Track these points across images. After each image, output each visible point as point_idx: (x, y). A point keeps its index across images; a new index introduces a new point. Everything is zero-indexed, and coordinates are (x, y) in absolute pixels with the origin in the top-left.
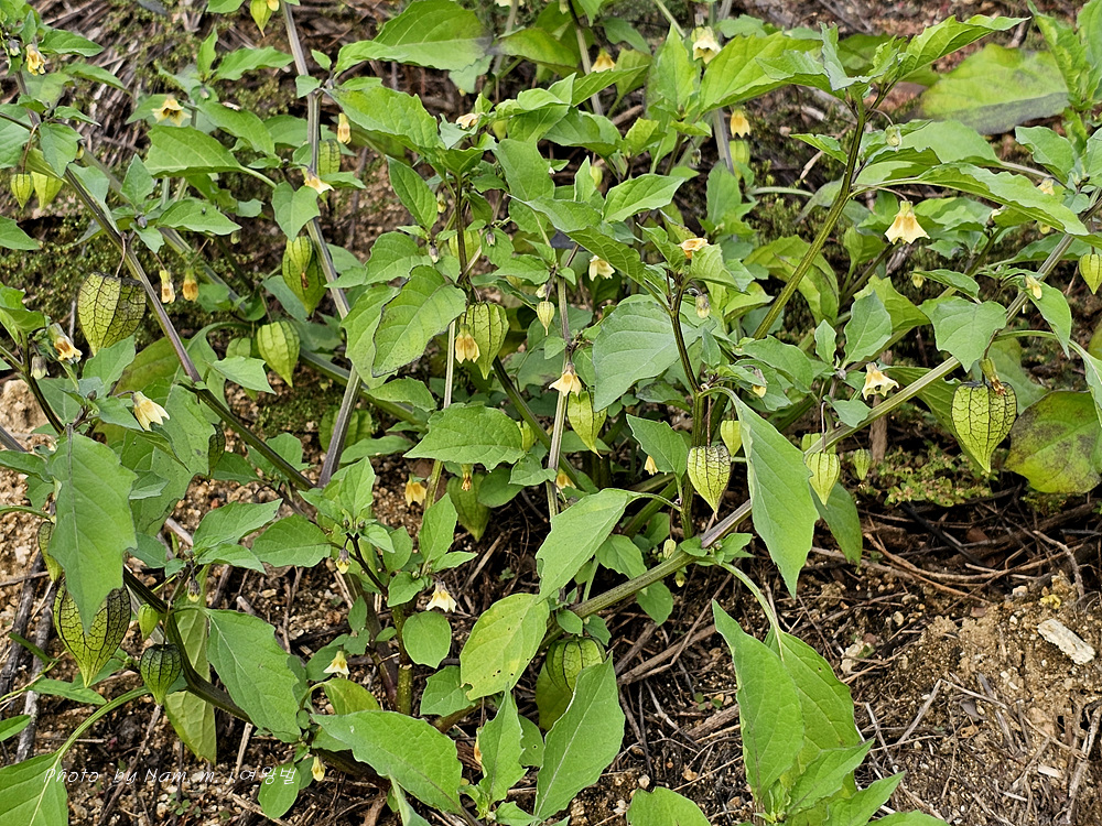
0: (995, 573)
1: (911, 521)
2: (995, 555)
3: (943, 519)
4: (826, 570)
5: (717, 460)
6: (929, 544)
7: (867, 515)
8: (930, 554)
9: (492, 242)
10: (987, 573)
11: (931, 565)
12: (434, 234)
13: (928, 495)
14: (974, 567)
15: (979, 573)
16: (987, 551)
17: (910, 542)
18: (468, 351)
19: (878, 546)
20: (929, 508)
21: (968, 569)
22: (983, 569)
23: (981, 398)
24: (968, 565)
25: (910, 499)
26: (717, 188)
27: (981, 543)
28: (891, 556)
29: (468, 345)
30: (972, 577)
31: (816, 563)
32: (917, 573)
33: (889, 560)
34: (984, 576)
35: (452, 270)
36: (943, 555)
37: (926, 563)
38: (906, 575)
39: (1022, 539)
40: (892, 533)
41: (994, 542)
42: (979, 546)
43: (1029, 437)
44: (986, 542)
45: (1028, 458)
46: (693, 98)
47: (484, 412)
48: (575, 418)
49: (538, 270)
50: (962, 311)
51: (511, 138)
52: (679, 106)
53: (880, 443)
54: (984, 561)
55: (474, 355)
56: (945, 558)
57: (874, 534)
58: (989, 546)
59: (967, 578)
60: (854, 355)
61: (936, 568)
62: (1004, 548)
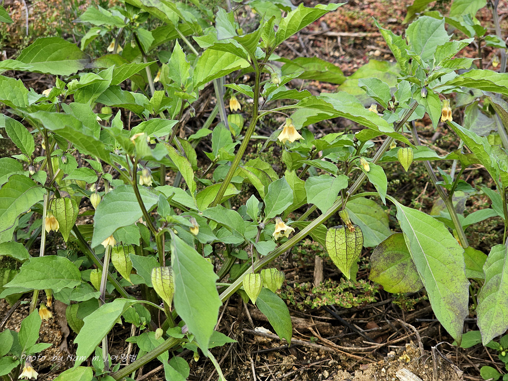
0: (379, 345)
1: (334, 318)
2: (382, 336)
3: (353, 317)
4: (286, 349)
5: (168, 274)
6: (344, 332)
7: (310, 317)
8: (345, 337)
9: (65, 161)
10: (375, 345)
11: (345, 343)
12: (33, 159)
13: (336, 302)
14: (367, 342)
15: (371, 345)
16: (376, 334)
17: (334, 331)
18: (52, 225)
19: (316, 334)
20: (345, 312)
21: (364, 344)
22: (372, 343)
23: (341, 234)
24: (364, 342)
25: (326, 304)
26: (219, 137)
27: (373, 329)
28: (322, 339)
29: (52, 222)
30: (366, 348)
31: (280, 345)
32: (336, 347)
33: (321, 341)
34: (372, 347)
35: (42, 177)
36: (352, 336)
37: (343, 342)
38: (330, 349)
39: (396, 326)
40: (323, 326)
41: (381, 328)
42: (373, 331)
43: (382, 261)
44: (376, 328)
45: (382, 274)
46: (189, 80)
47: (56, 259)
48: (116, 262)
49: (91, 175)
50: (325, 182)
51: (77, 102)
52: (181, 86)
53: (319, 277)
54: (375, 340)
55: (56, 227)
56: (353, 339)
57: (313, 327)
58: (378, 331)
59: (363, 349)
60: (270, 215)
61: (348, 344)
62: (386, 332)
